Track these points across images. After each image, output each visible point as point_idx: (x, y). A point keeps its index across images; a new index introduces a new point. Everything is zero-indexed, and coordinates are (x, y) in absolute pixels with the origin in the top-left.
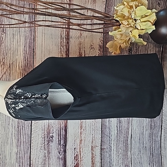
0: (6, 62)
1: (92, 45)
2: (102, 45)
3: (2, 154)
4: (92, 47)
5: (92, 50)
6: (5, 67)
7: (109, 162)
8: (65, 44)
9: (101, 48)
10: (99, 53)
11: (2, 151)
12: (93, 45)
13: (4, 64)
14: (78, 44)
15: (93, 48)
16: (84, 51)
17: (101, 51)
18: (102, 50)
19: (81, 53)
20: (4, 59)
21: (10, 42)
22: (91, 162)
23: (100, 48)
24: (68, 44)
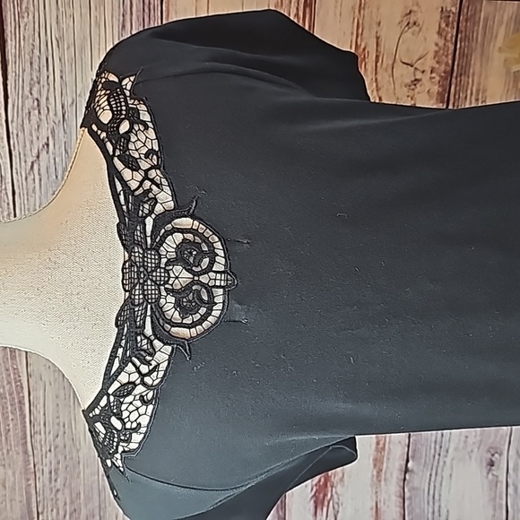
0: (47, 99)
1: (410, 12)
2: (454, 10)
3: (61, 433)
4: (410, 21)
5: (408, 35)
6: (43, 117)
7: (436, 442)
8: (297, 9)
9: (447, 25)
10: (437, 45)
11: (61, 424)
12: (415, 8)
13: (38, 105)
14: (353, 8)
15: (415, 23)
16: (378, 38)
17: (448, 38)
18: (451, 32)
19: (364, 49)
20: (39, 83)
21: (58, 9)
22: (374, 446)
23: (443, 25)
24: (308, 10)
